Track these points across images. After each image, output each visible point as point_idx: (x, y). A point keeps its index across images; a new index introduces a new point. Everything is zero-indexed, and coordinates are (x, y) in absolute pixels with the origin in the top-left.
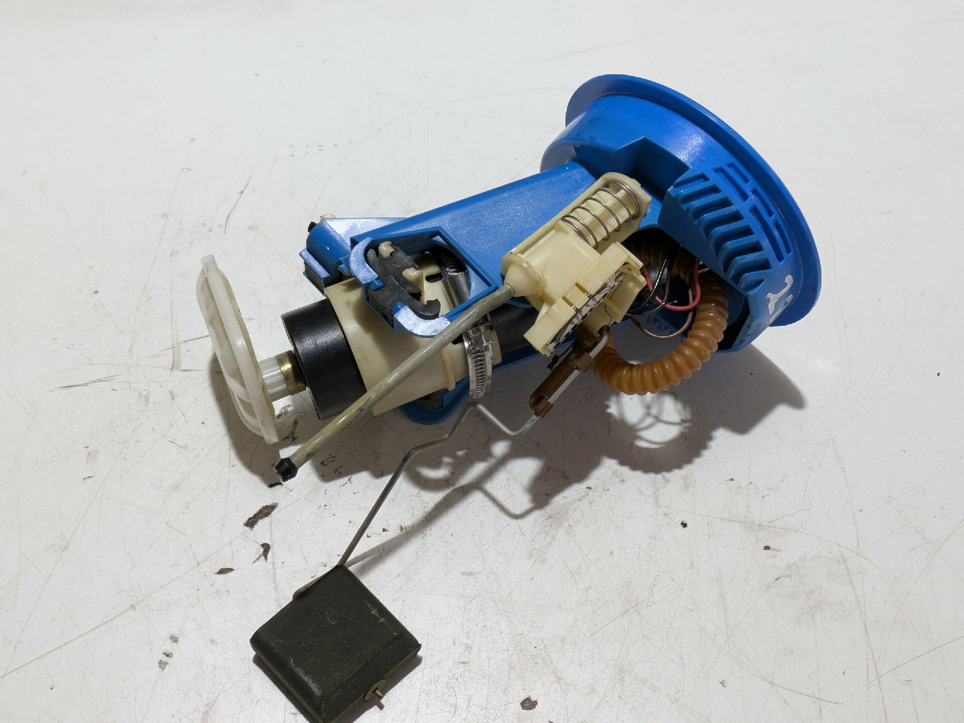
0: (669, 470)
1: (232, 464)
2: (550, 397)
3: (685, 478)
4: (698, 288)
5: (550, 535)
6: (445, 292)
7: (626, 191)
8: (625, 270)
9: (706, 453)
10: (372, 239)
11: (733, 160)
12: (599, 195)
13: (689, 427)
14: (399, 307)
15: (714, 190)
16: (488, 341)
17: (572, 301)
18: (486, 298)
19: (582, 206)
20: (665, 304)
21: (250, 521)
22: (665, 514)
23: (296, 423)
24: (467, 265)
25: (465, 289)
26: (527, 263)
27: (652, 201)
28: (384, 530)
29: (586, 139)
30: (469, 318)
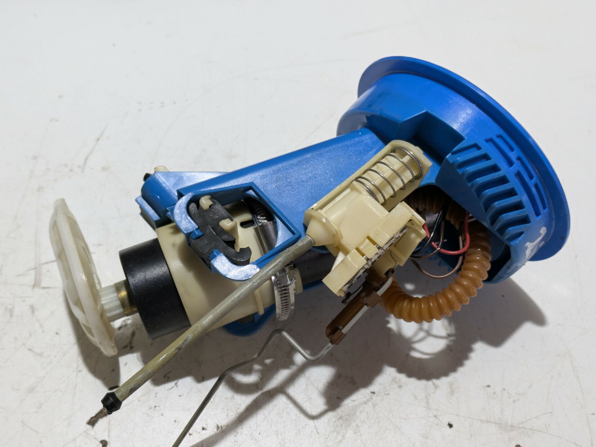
0: (438, 377)
1: (79, 370)
2: (344, 327)
3: (451, 385)
4: (468, 236)
5: (341, 434)
6: (256, 237)
7: (411, 157)
8: (409, 225)
9: (468, 363)
10: (194, 194)
11: (501, 132)
12: (388, 160)
13: (453, 341)
14: (215, 253)
15: (486, 157)
16: (291, 280)
17: (364, 252)
18: (290, 248)
19: (373, 168)
20: (440, 249)
21: (92, 420)
22: (435, 416)
23: (133, 334)
24: (275, 216)
25: (273, 235)
26: (326, 219)
27: (432, 165)
28: (203, 429)
29: (377, 110)
30: (275, 266)
